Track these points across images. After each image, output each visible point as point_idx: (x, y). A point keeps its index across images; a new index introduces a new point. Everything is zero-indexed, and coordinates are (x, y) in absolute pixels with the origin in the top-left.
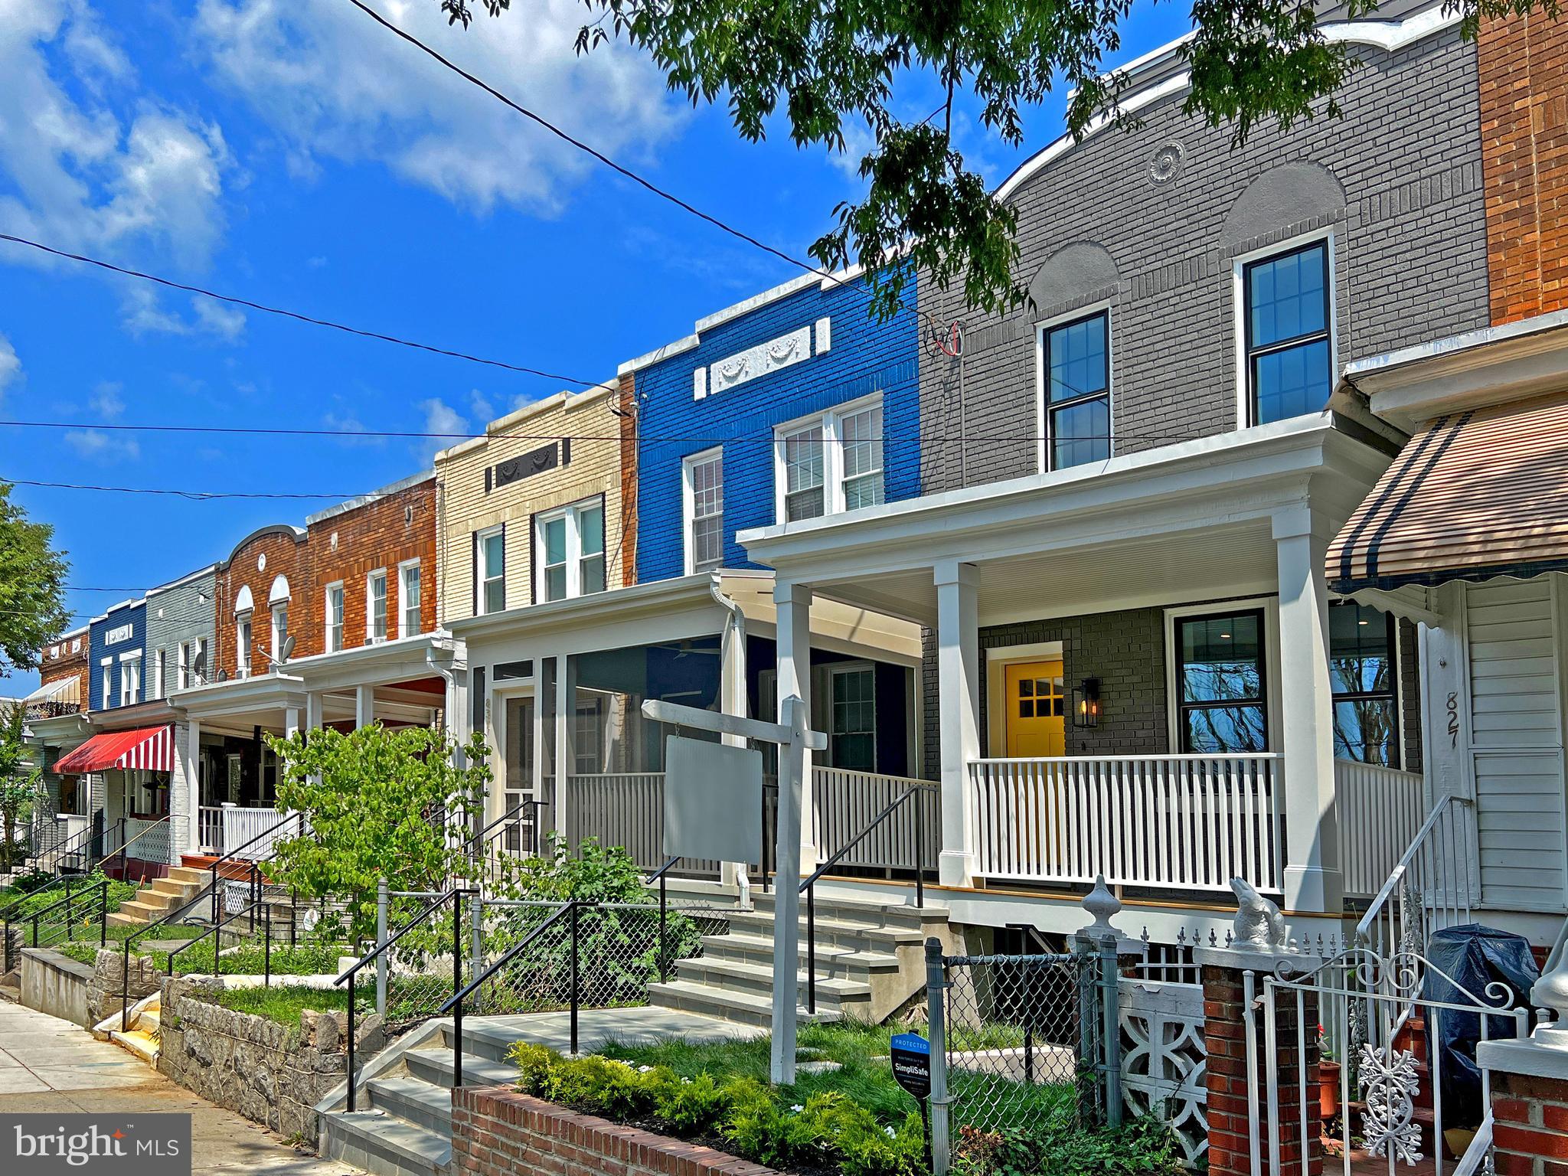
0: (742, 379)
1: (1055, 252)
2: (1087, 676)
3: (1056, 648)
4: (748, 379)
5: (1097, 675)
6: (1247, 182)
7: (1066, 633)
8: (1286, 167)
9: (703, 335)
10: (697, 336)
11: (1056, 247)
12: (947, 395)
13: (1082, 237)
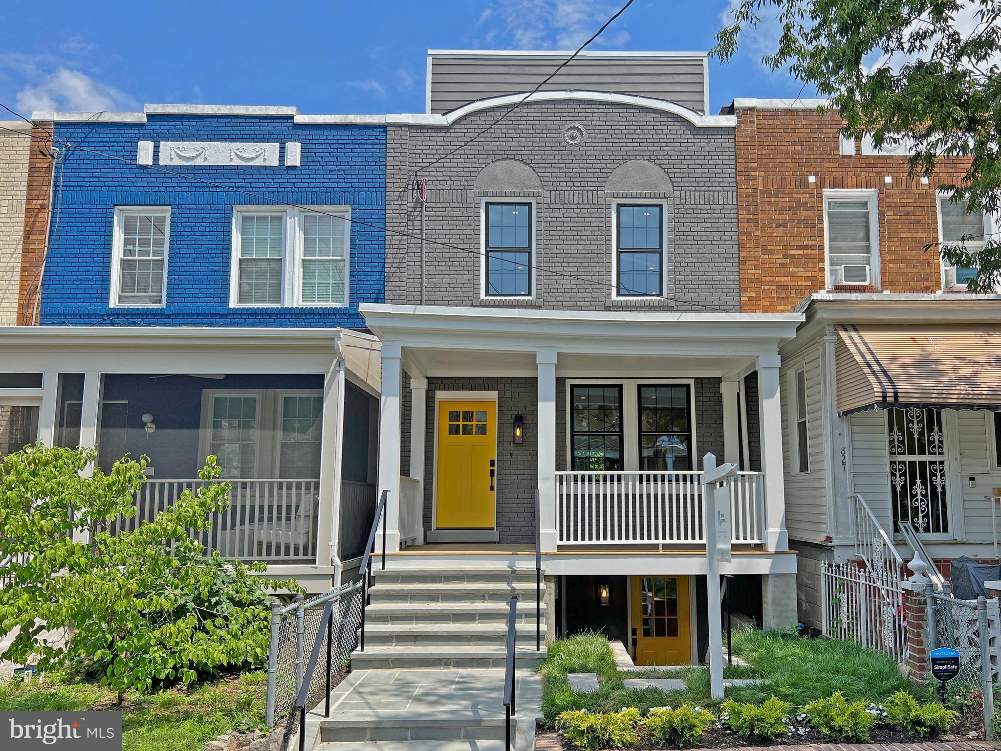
0: (199, 162)
1: (498, 160)
2: (516, 413)
3: (493, 395)
4: (207, 163)
5: (520, 413)
6: (621, 162)
7: (501, 387)
8: (642, 161)
9: (149, 116)
10: (145, 115)
11: (498, 157)
12: (409, 223)
13: (517, 157)
